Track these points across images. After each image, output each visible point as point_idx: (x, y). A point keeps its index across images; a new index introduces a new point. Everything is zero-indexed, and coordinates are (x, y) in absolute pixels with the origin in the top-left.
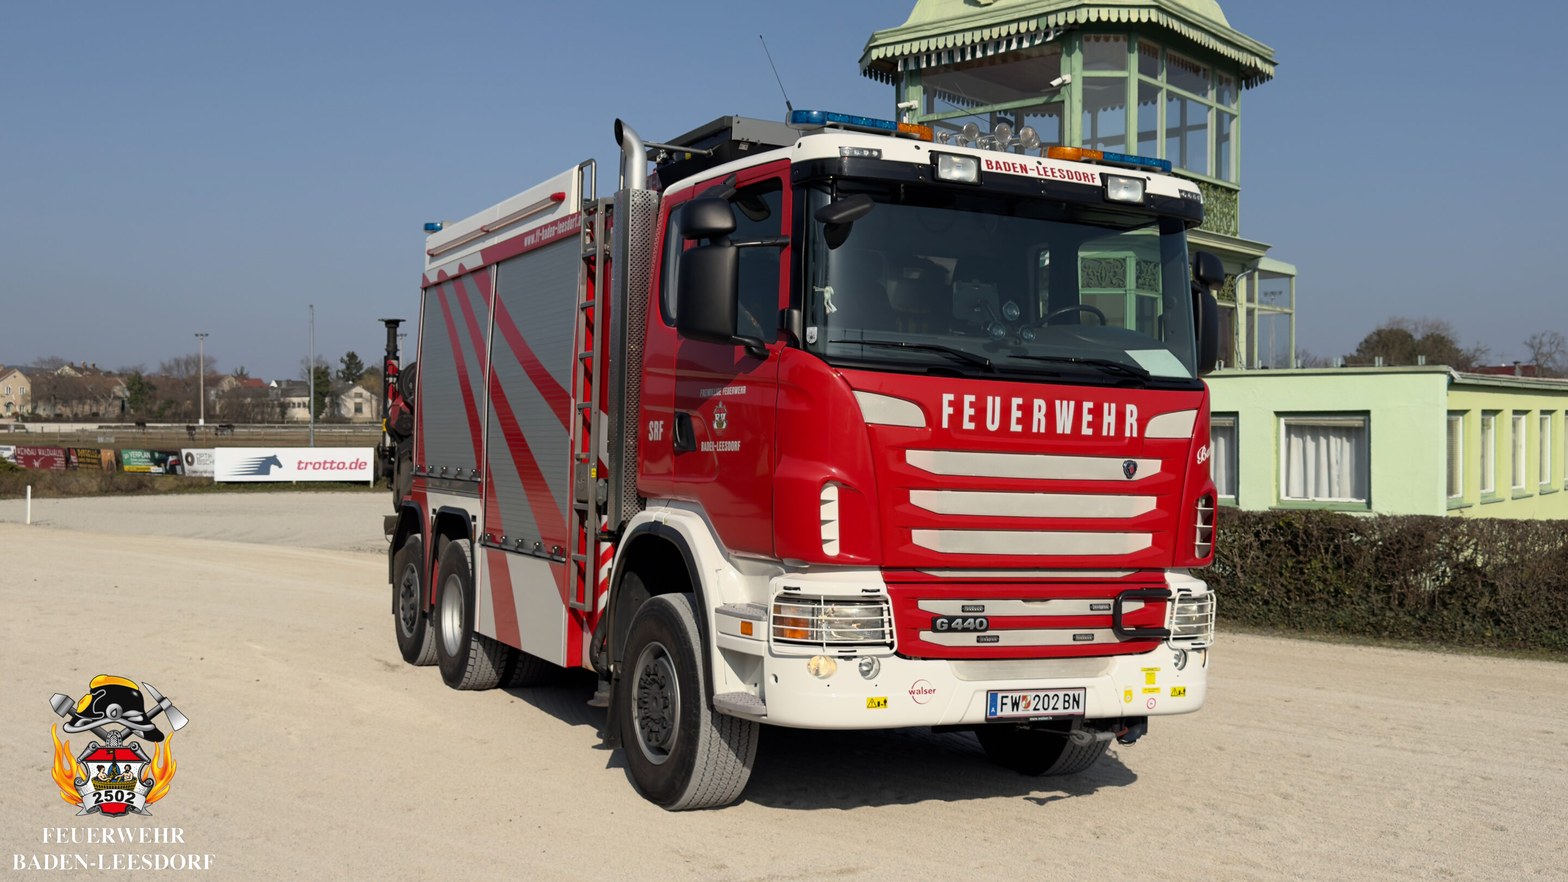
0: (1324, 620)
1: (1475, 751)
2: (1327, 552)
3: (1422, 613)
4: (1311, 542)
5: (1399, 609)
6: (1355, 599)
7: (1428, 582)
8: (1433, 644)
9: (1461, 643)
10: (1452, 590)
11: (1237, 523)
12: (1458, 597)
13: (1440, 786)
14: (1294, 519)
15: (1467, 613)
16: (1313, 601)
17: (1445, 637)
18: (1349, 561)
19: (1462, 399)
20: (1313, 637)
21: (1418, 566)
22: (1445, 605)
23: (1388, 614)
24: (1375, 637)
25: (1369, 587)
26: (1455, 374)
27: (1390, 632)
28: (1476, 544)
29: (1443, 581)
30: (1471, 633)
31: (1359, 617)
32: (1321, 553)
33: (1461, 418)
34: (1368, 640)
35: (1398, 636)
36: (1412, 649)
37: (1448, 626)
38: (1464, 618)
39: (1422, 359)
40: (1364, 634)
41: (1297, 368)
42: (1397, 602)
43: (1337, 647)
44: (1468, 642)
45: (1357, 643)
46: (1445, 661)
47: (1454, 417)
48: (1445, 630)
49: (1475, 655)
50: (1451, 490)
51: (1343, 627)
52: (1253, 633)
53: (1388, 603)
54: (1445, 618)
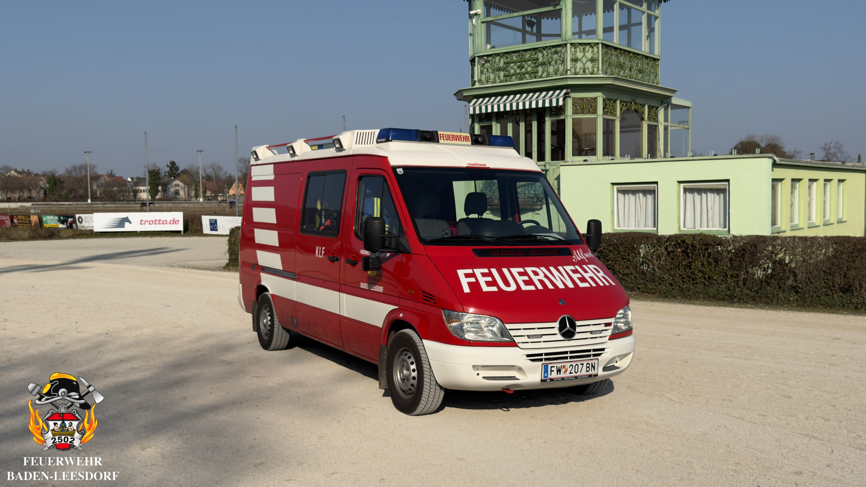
0: (702, 293)
1: (779, 358)
2: (704, 257)
3: (756, 289)
4: (695, 251)
5: (743, 286)
6: (719, 282)
7: (759, 272)
8: (761, 305)
9: (777, 304)
10: (772, 276)
11: (655, 241)
12: (776, 279)
13: (758, 376)
14: (686, 239)
15: (780, 288)
16: (697, 283)
17: (768, 301)
18: (716, 261)
19: (780, 173)
20: (696, 303)
21: (755, 263)
22: (768, 284)
23: (738, 289)
24: (730, 302)
25: (727, 276)
26: (777, 159)
27: (738, 299)
28: (785, 250)
29: (767, 271)
30: (782, 299)
31: (721, 291)
32: (701, 257)
33: (780, 183)
34: (726, 304)
35: (742, 301)
36: (750, 308)
37: (770, 295)
38: (779, 291)
39: (758, 151)
40: (724, 301)
41: (690, 156)
42: (742, 283)
43: (708, 308)
44: (781, 303)
45: (720, 306)
46: (767, 314)
47: (776, 183)
48: (768, 297)
49: (784, 310)
50: (774, 223)
51: (712, 297)
52: (663, 301)
53: (737, 284)
54: (768, 291)
